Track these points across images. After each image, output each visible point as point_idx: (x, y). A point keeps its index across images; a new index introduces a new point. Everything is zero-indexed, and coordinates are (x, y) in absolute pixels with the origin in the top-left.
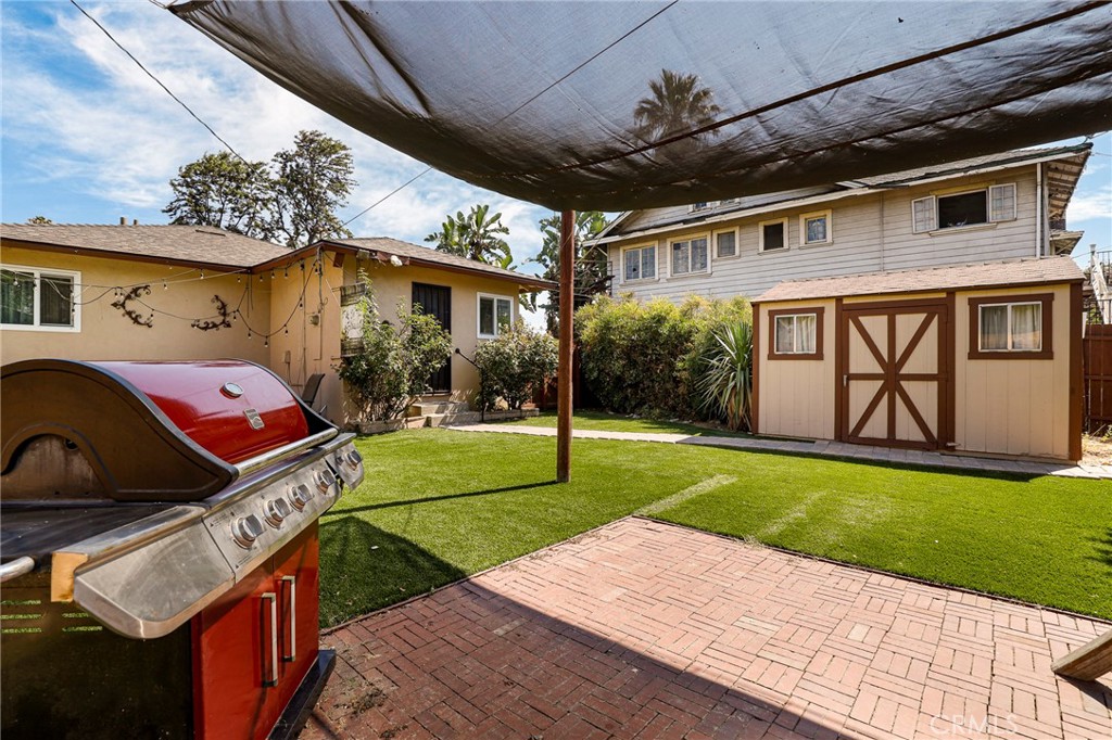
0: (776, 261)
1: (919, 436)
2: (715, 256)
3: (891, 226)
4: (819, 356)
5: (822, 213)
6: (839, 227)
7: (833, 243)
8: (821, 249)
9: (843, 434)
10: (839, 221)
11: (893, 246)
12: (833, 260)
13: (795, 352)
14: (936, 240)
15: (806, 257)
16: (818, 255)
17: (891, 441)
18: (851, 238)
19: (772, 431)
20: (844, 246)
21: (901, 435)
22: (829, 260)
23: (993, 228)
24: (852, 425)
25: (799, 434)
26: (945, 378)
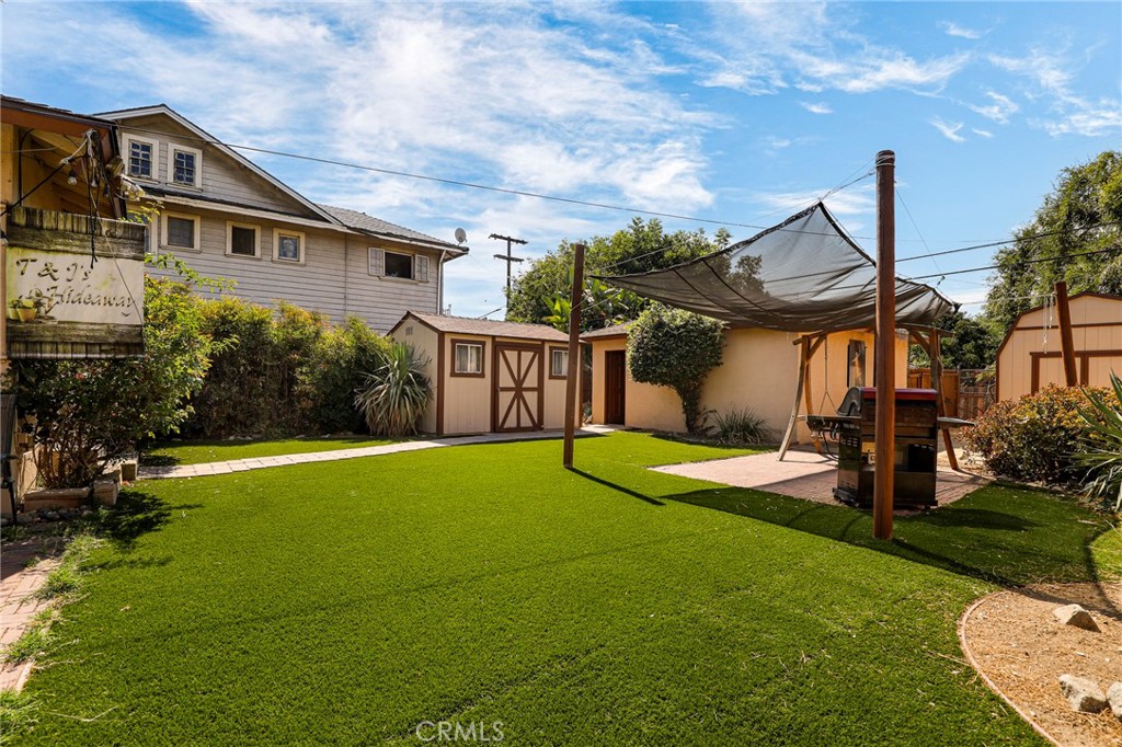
0: (246, 267)
1: (530, 424)
2: (164, 242)
3: (353, 263)
4: (482, 376)
5: (296, 234)
6: (310, 252)
7: (305, 265)
8: (294, 268)
9: (496, 427)
10: (311, 246)
11: (356, 281)
12: (304, 280)
13: (469, 371)
14: (384, 284)
15: (277, 271)
16: (291, 273)
17: (519, 429)
18: (321, 265)
19: (452, 431)
20: (313, 270)
21: (522, 425)
22: (301, 280)
23: (416, 284)
24: (500, 421)
25: (473, 431)
26: (540, 389)
